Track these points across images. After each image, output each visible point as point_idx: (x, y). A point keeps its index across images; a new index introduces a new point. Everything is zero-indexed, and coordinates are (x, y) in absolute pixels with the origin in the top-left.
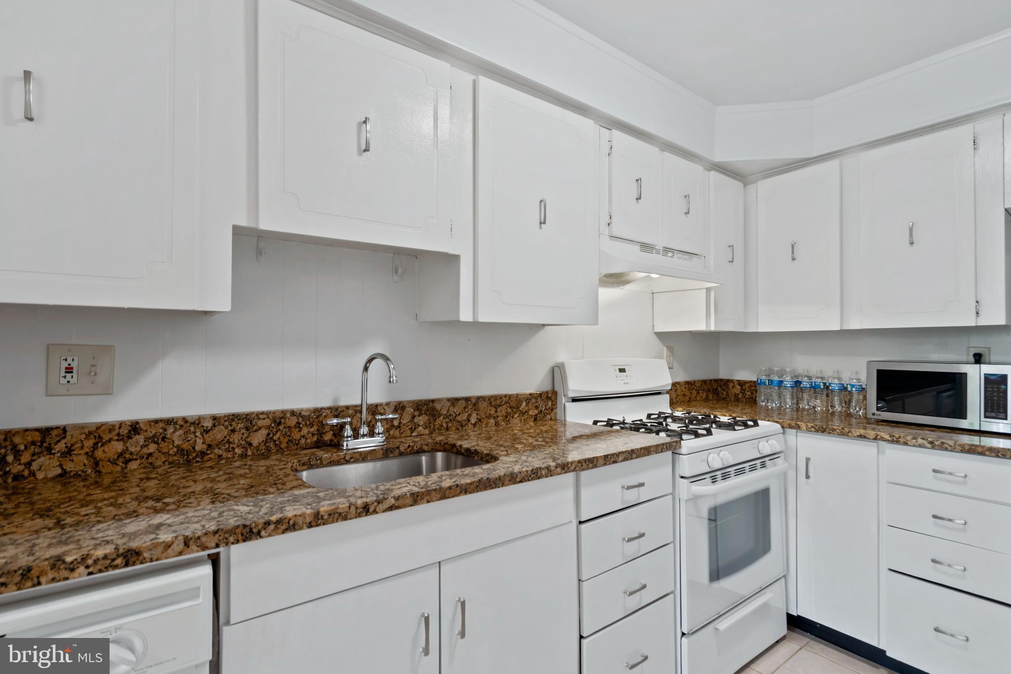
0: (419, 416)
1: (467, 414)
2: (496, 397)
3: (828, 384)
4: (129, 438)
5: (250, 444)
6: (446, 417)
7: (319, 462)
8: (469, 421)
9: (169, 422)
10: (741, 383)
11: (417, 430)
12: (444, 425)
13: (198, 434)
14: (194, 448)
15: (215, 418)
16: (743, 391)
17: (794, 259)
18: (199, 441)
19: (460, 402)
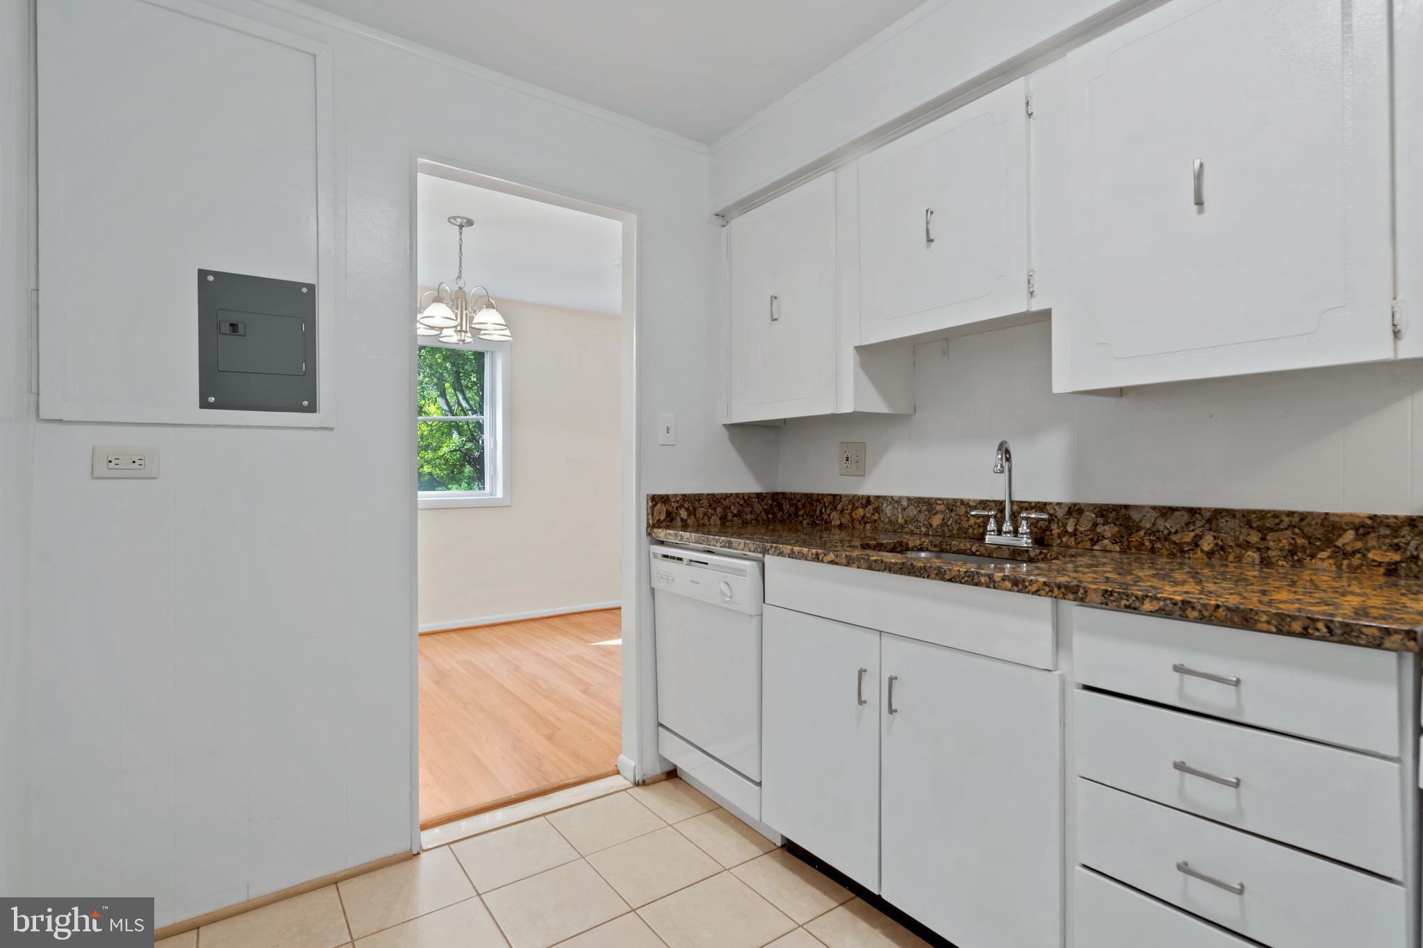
0: (1104, 524)
1: (1192, 534)
2: (1262, 514)
4: (866, 507)
5: (931, 526)
6: (1149, 532)
7: (949, 547)
8: (1197, 545)
9: (885, 498)
11: (1100, 543)
12: (1147, 543)
13: (899, 510)
14: (897, 521)
15: (909, 499)
18: (900, 516)
19: (1177, 513)
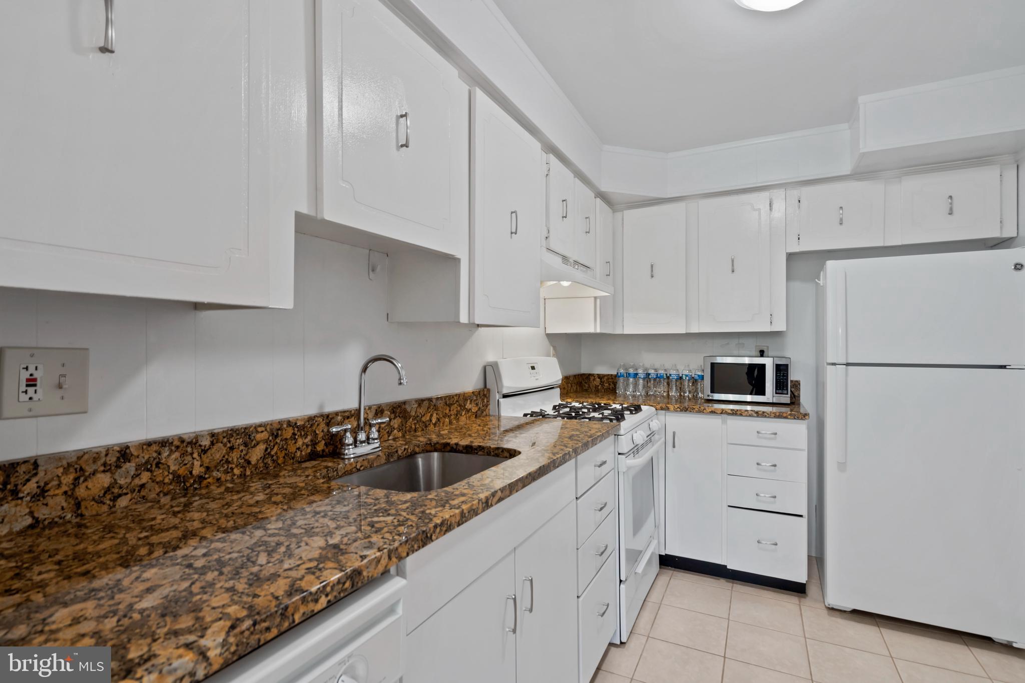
0: (394, 419)
1: (430, 414)
2: (450, 397)
3: (668, 375)
4: (118, 467)
5: (249, 462)
6: (415, 418)
8: (431, 421)
10: (600, 377)
11: (393, 433)
12: (413, 426)
13: (195, 455)
14: (191, 473)
15: (213, 435)
16: (602, 383)
17: (652, 277)
19: (425, 402)
